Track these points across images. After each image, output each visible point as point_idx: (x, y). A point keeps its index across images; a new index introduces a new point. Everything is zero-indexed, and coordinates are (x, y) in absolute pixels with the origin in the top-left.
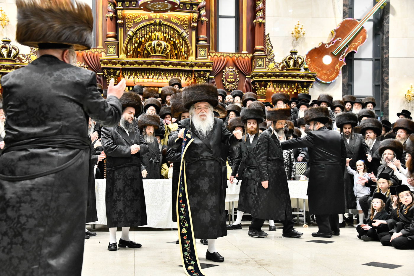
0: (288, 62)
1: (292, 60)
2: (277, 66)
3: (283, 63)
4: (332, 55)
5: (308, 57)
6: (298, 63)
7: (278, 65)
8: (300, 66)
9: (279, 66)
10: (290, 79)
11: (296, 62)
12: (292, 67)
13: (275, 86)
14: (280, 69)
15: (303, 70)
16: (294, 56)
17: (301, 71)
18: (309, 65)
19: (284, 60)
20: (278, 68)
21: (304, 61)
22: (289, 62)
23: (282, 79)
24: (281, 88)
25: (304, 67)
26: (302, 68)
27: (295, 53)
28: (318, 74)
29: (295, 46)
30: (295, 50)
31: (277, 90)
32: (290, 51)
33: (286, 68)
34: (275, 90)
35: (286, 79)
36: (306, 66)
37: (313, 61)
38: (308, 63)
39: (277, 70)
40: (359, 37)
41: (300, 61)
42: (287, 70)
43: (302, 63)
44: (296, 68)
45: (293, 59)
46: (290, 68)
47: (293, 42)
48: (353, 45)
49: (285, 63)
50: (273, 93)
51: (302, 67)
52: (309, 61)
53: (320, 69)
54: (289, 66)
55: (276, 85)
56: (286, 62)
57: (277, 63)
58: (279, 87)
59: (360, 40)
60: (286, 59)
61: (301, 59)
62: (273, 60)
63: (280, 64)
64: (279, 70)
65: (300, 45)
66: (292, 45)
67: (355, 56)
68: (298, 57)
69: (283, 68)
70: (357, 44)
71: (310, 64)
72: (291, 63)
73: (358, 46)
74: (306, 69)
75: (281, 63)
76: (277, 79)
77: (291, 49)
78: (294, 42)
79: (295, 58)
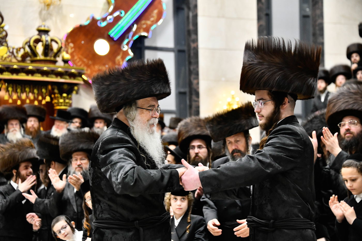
0: (33, 48)
1: (40, 44)
2: (13, 53)
3: (24, 48)
4: (110, 39)
5: (69, 41)
6: (52, 50)
7: (15, 51)
8: (56, 55)
9: (17, 52)
10: (38, 78)
11: (47, 49)
12: (41, 57)
13: (10, 89)
14: (19, 58)
15: (60, 63)
16: (44, 37)
17: (58, 64)
18: (72, 54)
19: (26, 43)
20: (15, 57)
21: (61, 47)
22: (35, 47)
23: (23, 77)
24: (22, 92)
25: (63, 57)
26: (59, 59)
27: (46, 32)
28: (87, 70)
29: (44, 20)
30: (45, 26)
31: (15, 97)
32: (36, 27)
33: (31, 57)
34: (10, 96)
35: (30, 78)
36: (67, 56)
37: (78, 47)
38: (70, 51)
39: (14, 60)
40: (152, 11)
41: (55, 47)
42: (32, 61)
43: (59, 50)
44: (48, 58)
45: (42, 41)
46: (38, 58)
47: (40, 13)
48: (144, 24)
49: (27, 49)
50: (7, 101)
51: (59, 56)
52: (72, 48)
53: (90, 62)
54: (34, 54)
55: (13, 88)
56: (30, 46)
57: (13, 49)
58: (19, 90)
59: (153, 17)
60: (29, 42)
61: (57, 42)
62: (6, 42)
63: (18, 50)
64: (17, 60)
65: (54, 18)
66: (40, 18)
67: (147, 43)
68: (52, 40)
69: (24, 57)
70: (149, 22)
71: (73, 52)
72: (40, 49)
73: (151, 25)
74: (65, 61)
75: (20, 48)
76: (15, 77)
77: (38, 23)
78: (44, 12)
79: (47, 41)
